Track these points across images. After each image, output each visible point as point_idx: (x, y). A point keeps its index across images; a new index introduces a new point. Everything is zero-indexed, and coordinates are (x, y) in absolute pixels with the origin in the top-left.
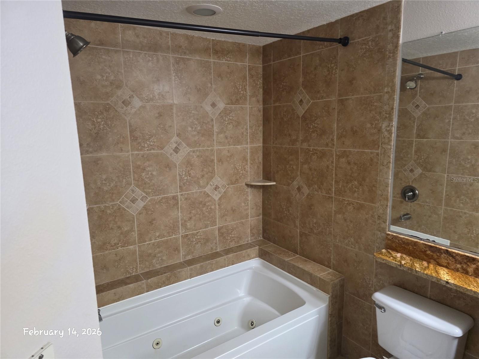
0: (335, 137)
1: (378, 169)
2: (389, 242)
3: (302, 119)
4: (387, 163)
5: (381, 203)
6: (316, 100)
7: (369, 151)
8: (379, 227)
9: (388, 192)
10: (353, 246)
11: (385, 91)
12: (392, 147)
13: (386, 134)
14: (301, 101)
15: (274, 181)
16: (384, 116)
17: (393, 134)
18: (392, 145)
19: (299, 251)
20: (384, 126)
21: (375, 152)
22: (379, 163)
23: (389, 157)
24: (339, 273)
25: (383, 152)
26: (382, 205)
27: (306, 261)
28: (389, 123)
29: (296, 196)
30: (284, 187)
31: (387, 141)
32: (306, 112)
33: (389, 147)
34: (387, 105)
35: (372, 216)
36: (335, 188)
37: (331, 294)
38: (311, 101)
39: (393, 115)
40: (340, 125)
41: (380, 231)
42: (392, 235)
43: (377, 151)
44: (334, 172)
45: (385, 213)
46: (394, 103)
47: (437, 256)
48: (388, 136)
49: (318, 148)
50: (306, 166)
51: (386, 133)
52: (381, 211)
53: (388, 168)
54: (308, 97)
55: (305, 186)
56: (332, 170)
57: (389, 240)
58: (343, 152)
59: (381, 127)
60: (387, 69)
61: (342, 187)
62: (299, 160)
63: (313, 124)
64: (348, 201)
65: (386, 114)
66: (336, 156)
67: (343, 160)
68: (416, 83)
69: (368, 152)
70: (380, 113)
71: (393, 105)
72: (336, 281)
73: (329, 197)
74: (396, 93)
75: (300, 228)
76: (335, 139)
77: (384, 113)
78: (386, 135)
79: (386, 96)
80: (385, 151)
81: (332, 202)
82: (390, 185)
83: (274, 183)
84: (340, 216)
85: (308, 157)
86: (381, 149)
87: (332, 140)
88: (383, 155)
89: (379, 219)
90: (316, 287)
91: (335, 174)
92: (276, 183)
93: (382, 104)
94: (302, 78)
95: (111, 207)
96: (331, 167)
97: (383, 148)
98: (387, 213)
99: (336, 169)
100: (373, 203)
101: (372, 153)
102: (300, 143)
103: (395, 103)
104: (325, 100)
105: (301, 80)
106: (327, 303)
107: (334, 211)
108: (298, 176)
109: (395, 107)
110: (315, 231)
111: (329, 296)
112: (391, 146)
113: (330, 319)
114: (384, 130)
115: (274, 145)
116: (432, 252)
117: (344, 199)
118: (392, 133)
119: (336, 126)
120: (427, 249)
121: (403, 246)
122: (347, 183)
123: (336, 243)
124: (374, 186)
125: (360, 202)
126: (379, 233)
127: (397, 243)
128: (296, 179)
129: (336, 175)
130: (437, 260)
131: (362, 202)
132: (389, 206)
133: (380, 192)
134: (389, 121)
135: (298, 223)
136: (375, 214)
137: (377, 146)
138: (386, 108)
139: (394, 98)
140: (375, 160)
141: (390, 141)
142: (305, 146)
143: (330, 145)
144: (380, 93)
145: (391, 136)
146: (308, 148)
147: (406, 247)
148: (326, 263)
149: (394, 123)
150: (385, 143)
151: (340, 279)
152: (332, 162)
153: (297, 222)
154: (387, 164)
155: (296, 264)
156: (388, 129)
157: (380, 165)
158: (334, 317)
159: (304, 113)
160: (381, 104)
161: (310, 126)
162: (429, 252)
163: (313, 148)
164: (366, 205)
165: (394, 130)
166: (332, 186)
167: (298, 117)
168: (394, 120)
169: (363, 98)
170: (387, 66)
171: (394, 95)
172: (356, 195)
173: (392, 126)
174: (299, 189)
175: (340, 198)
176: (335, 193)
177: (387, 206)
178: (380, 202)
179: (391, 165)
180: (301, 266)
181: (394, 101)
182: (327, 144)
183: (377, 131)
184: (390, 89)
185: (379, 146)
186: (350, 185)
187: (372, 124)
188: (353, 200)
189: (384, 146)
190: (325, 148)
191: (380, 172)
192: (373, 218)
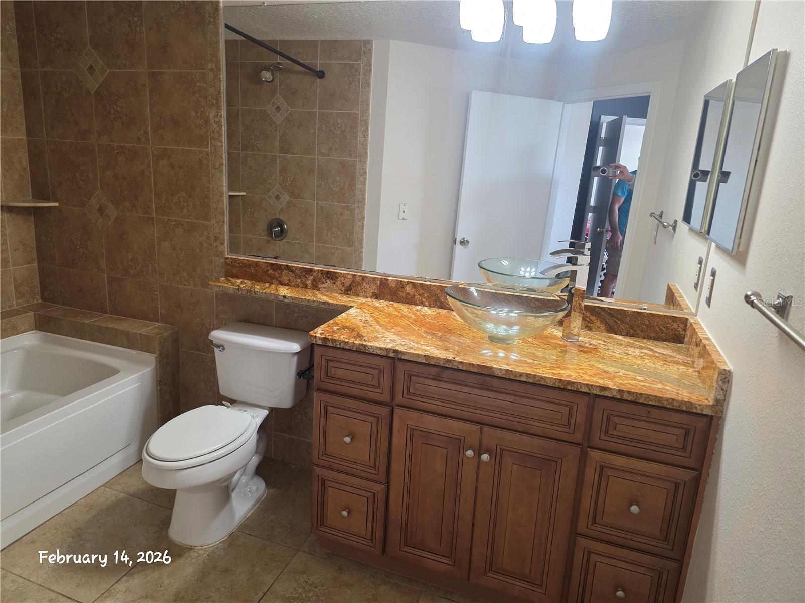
0: (149, 128)
1: (209, 174)
2: (229, 267)
3: (94, 97)
4: (220, 165)
5: (216, 218)
6: (116, 69)
8: (216, 252)
9: (224, 204)
10: (187, 284)
11: (209, 67)
12: (224, 144)
13: (216, 127)
14: (91, 68)
15: (55, 201)
16: (211, 102)
17: (223, 127)
18: (223, 141)
19: (108, 307)
20: (212, 115)
21: (203, 151)
22: (210, 165)
23: (221, 157)
24: (171, 324)
25: (213, 150)
26: (218, 222)
27: (120, 319)
28: (218, 112)
29: (97, 222)
30: (76, 208)
31: (216, 136)
32: (101, 86)
33: (220, 144)
34: (213, 88)
35: (208, 238)
36: (156, 204)
37: (158, 352)
38: (107, 71)
39: (221, 101)
40: (155, 110)
41: (218, 256)
42: (232, 258)
43: (206, 150)
44: (152, 180)
45: (221, 232)
46: (220, 86)
47: (279, 274)
48: (218, 129)
49: (126, 145)
50: (109, 173)
51: (215, 126)
52: (217, 230)
53: (221, 171)
54: (101, 63)
55: (111, 205)
56: (150, 177)
57: (229, 265)
58: (162, 150)
59: (208, 116)
60: (208, 38)
61: (165, 201)
62: (97, 163)
63: (115, 107)
64: (175, 220)
65: (213, 99)
66: (153, 157)
67: (164, 162)
68: (273, 75)
69: (196, 150)
70: (206, 97)
71: (220, 88)
72: (166, 334)
73: (149, 218)
74: (221, 72)
75: (107, 271)
76: (150, 132)
77: (210, 98)
78: (215, 128)
80: (216, 149)
81: (154, 225)
82: (225, 195)
83: (57, 204)
84: (166, 244)
85: (110, 158)
86: (211, 147)
87: (146, 132)
88: (213, 155)
89: (216, 240)
90: (137, 349)
91: (154, 184)
92: (59, 204)
93: (207, 85)
94: (89, 31)
96: (147, 173)
97: (213, 145)
98: (224, 232)
99: (155, 177)
100: (207, 220)
101: (200, 152)
102: (96, 137)
103: (222, 85)
104: (129, 70)
105: (87, 33)
106: (154, 366)
107: (158, 238)
108: (98, 189)
109: (222, 92)
110: (132, 272)
111: (156, 355)
112: (222, 142)
113: (159, 388)
114: (212, 121)
115: (49, 139)
116: (274, 270)
117: (169, 219)
118: (222, 126)
119: (149, 111)
120: (269, 268)
121: (244, 269)
122: (172, 195)
123: (164, 284)
124: (207, 197)
125: (190, 220)
126: (217, 259)
127: (237, 267)
128: (95, 195)
129: (156, 184)
130: (279, 279)
131: (193, 221)
132: (226, 222)
133: (214, 205)
134: (217, 109)
135: (103, 263)
136: (211, 234)
137: (205, 143)
138: (212, 90)
139: (220, 79)
140: (205, 162)
141: (220, 136)
142: (104, 140)
143: (143, 139)
144: (203, 69)
145: (221, 129)
146: (109, 145)
147: (247, 270)
149: (223, 113)
150: (215, 139)
151: (172, 331)
152: (149, 166)
153: (101, 262)
154: (219, 167)
155: (104, 325)
156: (217, 119)
157: (211, 169)
158: (165, 384)
159: (99, 88)
160: (205, 85)
161: (109, 110)
162: (270, 272)
163: (118, 144)
164: (198, 224)
165: (224, 121)
166: (151, 201)
167: (88, 93)
168: (223, 108)
169: (183, 74)
170: (208, 33)
171: (220, 74)
172: (185, 211)
173: (221, 116)
174: (101, 210)
175: (164, 217)
176: (157, 212)
177: (224, 221)
178: (215, 218)
179: (224, 167)
180: (110, 326)
181: (220, 83)
182: (139, 139)
183: (204, 122)
184: (214, 65)
185: (208, 142)
186: (176, 198)
187: (197, 112)
188: (182, 219)
189: (214, 142)
190: (135, 145)
191: (212, 177)
192: (209, 240)
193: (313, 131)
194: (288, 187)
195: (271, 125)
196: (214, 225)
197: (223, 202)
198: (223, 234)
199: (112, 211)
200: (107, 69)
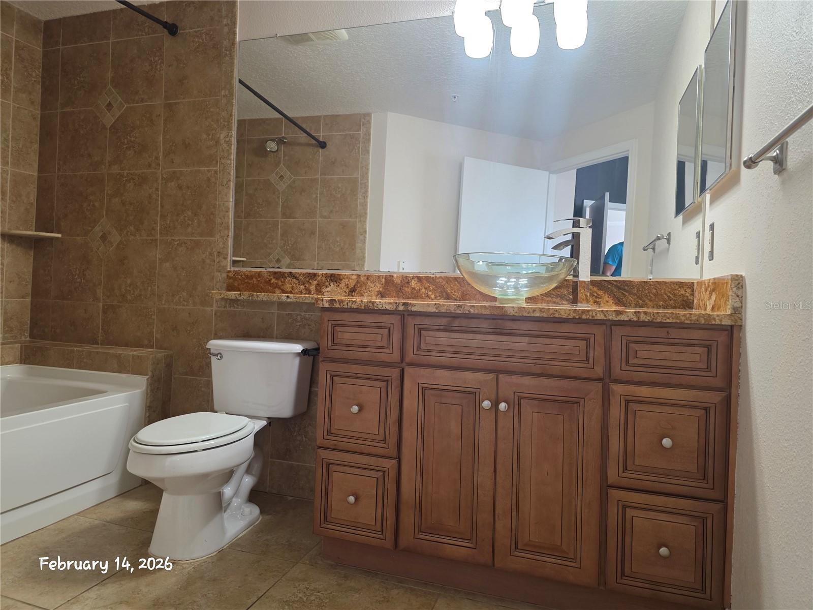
0: (161, 154)
1: (217, 191)
2: (231, 281)
3: (110, 130)
4: (227, 182)
5: (220, 234)
6: (133, 104)
7: (206, 169)
8: (219, 267)
9: (229, 218)
10: (186, 303)
11: (223, 94)
12: (232, 162)
13: (225, 146)
14: (109, 105)
16: (222, 124)
17: (233, 146)
18: (232, 159)
19: (100, 338)
20: (222, 136)
21: (212, 170)
22: (218, 182)
23: (229, 174)
24: (165, 350)
25: (221, 169)
26: (222, 237)
28: (228, 133)
29: (98, 249)
30: (78, 238)
31: (226, 155)
32: (117, 120)
33: (229, 162)
34: (225, 112)
35: (211, 254)
36: (161, 226)
37: (150, 373)
38: (124, 106)
40: (168, 137)
41: (220, 272)
42: (234, 271)
43: (215, 168)
44: (159, 203)
45: (225, 247)
47: (282, 282)
48: (228, 148)
49: (136, 172)
50: (116, 200)
51: (225, 145)
52: (221, 245)
53: (228, 187)
54: (120, 99)
55: (115, 231)
56: (157, 200)
57: (231, 278)
58: (171, 173)
59: (219, 138)
60: (224, 69)
61: (170, 222)
62: (106, 192)
63: (129, 138)
64: (179, 240)
65: (224, 121)
66: (162, 180)
67: (172, 184)
69: (204, 170)
70: (218, 121)
71: (232, 111)
72: (159, 355)
73: (152, 240)
75: (103, 299)
76: (161, 157)
77: (222, 120)
78: (225, 148)
79: (224, 101)
80: (224, 167)
81: (157, 247)
82: (231, 210)
83: (59, 235)
84: (167, 265)
85: (119, 185)
86: (219, 166)
87: (157, 158)
88: (222, 173)
89: (219, 255)
90: (128, 372)
92: (62, 236)
93: (220, 109)
94: (111, 72)
96: (154, 196)
97: (222, 163)
98: (228, 246)
99: (162, 198)
100: (212, 236)
101: (208, 171)
102: (107, 167)
103: (234, 108)
104: (146, 104)
105: (110, 75)
106: (144, 388)
107: (160, 259)
108: (103, 216)
109: (234, 114)
110: (129, 297)
111: (147, 377)
112: (231, 160)
113: (148, 415)
114: (222, 142)
115: (61, 173)
116: (277, 279)
117: (173, 239)
118: (232, 145)
119: (161, 139)
120: (272, 277)
121: (246, 281)
122: (178, 215)
123: (161, 306)
124: (212, 214)
125: (194, 238)
126: (219, 275)
127: (239, 279)
128: (99, 224)
129: (162, 206)
130: (282, 287)
131: (197, 238)
132: (230, 237)
133: (219, 221)
134: (228, 130)
135: (100, 292)
136: (214, 250)
137: (214, 162)
138: (224, 114)
139: (232, 103)
140: (213, 180)
141: (229, 154)
142: (115, 169)
143: (153, 165)
144: (217, 96)
145: (230, 148)
146: (119, 173)
147: (250, 281)
149: (233, 133)
150: (224, 158)
151: (165, 354)
152: (157, 189)
153: (98, 291)
154: (227, 184)
155: (94, 350)
156: (227, 140)
157: (219, 186)
158: (154, 411)
159: (115, 122)
160: (218, 109)
161: (123, 141)
162: (273, 281)
163: (128, 172)
164: (202, 241)
165: (234, 141)
166: (156, 223)
167: (104, 127)
168: (233, 129)
169: (197, 102)
170: (224, 64)
171: (233, 99)
172: (190, 230)
173: (231, 136)
174: (104, 238)
175: (168, 238)
176: (161, 233)
177: (228, 236)
179: (232, 183)
181: (233, 107)
182: (150, 165)
183: (214, 143)
184: (227, 91)
185: (217, 162)
186: (182, 217)
187: (208, 135)
188: (186, 238)
189: (223, 161)
190: (145, 171)
191: (219, 194)
192: (212, 256)
193: (314, 196)
194: (289, 250)
195: (274, 193)
196: (217, 241)
197: (228, 216)
198: (227, 249)
199: (116, 238)
200: (124, 104)
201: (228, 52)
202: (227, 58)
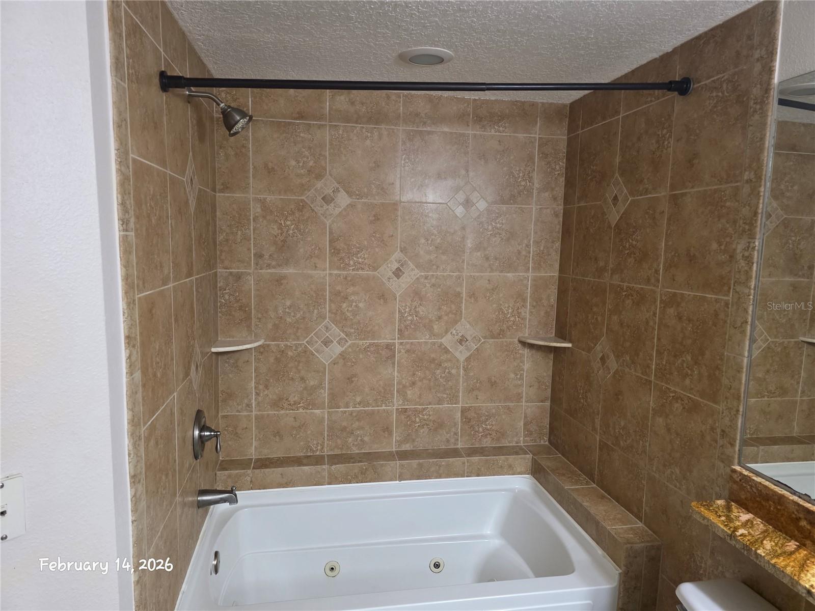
0: (661, 266)
1: (726, 334)
2: (735, 486)
3: (615, 230)
4: (743, 323)
5: (727, 403)
6: (637, 196)
7: (713, 296)
8: (722, 454)
9: (740, 383)
10: (678, 485)
11: (745, 178)
12: (752, 291)
13: (744, 265)
14: (615, 198)
15: (570, 341)
16: (741, 228)
17: (755, 265)
18: (752, 287)
19: (596, 476)
20: (740, 248)
21: (722, 300)
22: (728, 322)
23: (746, 311)
24: (654, 532)
25: (735, 300)
26: (730, 409)
27: (603, 497)
28: (749, 243)
29: (598, 372)
30: (583, 353)
31: (743, 278)
32: (621, 217)
33: (747, 291)
34: (747, 207)
35: (713, 429)
36: (657, 365)
37: (624, 567)
38: (629, 199)
39: (756, 226)
40: (670, 243)
41: (723, 462)
42: (741, 474)
43: (725, 298)
44: (656, 333)
45: (733, 427)
46: (758, 202)
48: (746, 268)
49: (635, 286)
50: (615, 318)
51: (743, 263)
53: (743, 333)
54: (625, 191)
55: (613, 356)
56: (654, 329)
57: (735, 482)
58: (671, 295)
59: (735, 250)
60: (750, 136)
61: (666, 363)
62: (607, 305)
63: (631, 241)
64: (675, 392)
65: (744, 223)
66: (660, 303)
67: (671, 311)
69: (711, 298)
70: (735, 222)
71: (757, 207)
72: (638, 546)
73: (646, 380)
74: (763, 181)
75: (600, 433)
76: (661, 271)
77: (741, 222)
78: (742, 267)
79: (746, 189)
80: (739, 298)
81: (651, 390)
82: (745, 370)
83: (570, 345)
84: (660, 420)
85: (619, 300)
86: (733, 295)
87: (657, 271)
88: (735, 307)
89: (723, 435)
90: (603, 548)
91: (657, 338)
92: (573, 345)
93: (739, 204)
94: (619, 156)
95: (294, 348)
96: (651, 323)
97: (736, 292)
98: (737, 426)
99: (659, 329)
100: (715, 402)
101: (717, 301)
102: (609, 275)
103: (761, 201)
104: (649, 196)
105: (618, 160)
107: (653, 410)
108: (604, 335)
109: (760, 211)
110: (622, 443)
111: (620, 571)
112: (750, 288)
114: (739, 257)
115: (574, 277)
117: (668, 388)
118: (753, 263)
119: (663, 245)
120: (802, 517)
121: (758, 499)
122: (675, 356)
123: (652, 473)
124: (717, 368)
125: (693, 396)
126: (722, 465)
127: (748, 491)
128: (600, 342)
129: (659, 339)
131: (696, 398)
132: (741, 413)
133: (727, 382)
134: (749, 238)
135: (598, 422)
136: (717, 425)
137: (726, 288)
138: (745, 211)
139: (759, 192)
140: (722, 316)
141: (749, 278)
142: (616, 280)
143: (653, 280)
144: (737, 182)
145: (751, 268)
146: (619, 285)
147: (764, 503)
148: (635, 510)
149: (757, 244)
150: (740, 283)
151: (649, 544)
152: (655, 314)
153: (596, 420)
154: (741, 326)
156: (746, 254)
157: (730, 327)
159: (619, 220)
160: (737, 203)
161: (625, 245)
162: (803, 523)
163: (628, 285)
164: (702, 405)
166: (651, 360)
167: (610, 227)
168: (758, 237)
169: (709, 193)
170: (751, 128)
171: (760, 186)
172: (687, 382)
173: (754, 248)
174: (603, 360)
175: (663, 384)
176: (655, 375)
177: (738, 411)
178: (725, 403)
179: (748, 327)
180: (585, 504)
181: (759, 199)
182: (649, 280)
183: (728, 257)
184: (753, 173)
185: (730, 288)
186: (680, 361)
187: (720, 244)
188: (682, 392)
189: (738, 288)
190: (644, 287)
191: (729, 340)
192: (713, 432)
196: (723, 413)
197: (740, 380)
198: (735, 430)
199: (613, 364)
200: (629, 196)
201: (758, 107)
202: (757, 117)
